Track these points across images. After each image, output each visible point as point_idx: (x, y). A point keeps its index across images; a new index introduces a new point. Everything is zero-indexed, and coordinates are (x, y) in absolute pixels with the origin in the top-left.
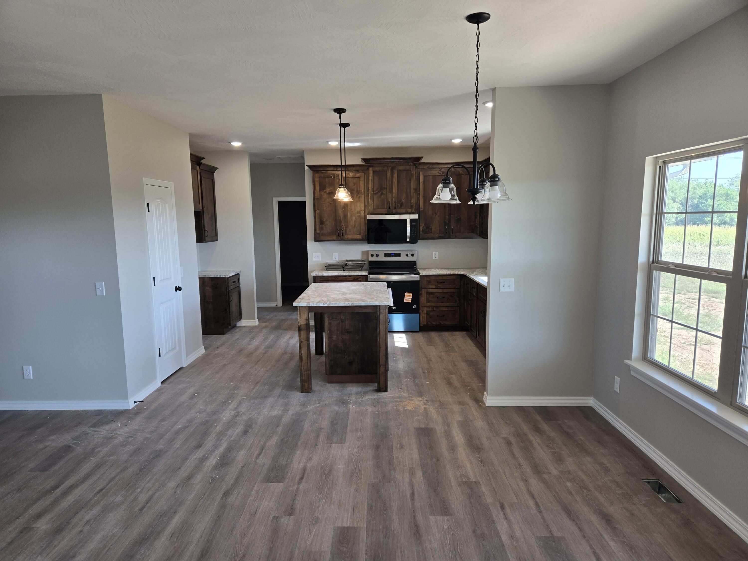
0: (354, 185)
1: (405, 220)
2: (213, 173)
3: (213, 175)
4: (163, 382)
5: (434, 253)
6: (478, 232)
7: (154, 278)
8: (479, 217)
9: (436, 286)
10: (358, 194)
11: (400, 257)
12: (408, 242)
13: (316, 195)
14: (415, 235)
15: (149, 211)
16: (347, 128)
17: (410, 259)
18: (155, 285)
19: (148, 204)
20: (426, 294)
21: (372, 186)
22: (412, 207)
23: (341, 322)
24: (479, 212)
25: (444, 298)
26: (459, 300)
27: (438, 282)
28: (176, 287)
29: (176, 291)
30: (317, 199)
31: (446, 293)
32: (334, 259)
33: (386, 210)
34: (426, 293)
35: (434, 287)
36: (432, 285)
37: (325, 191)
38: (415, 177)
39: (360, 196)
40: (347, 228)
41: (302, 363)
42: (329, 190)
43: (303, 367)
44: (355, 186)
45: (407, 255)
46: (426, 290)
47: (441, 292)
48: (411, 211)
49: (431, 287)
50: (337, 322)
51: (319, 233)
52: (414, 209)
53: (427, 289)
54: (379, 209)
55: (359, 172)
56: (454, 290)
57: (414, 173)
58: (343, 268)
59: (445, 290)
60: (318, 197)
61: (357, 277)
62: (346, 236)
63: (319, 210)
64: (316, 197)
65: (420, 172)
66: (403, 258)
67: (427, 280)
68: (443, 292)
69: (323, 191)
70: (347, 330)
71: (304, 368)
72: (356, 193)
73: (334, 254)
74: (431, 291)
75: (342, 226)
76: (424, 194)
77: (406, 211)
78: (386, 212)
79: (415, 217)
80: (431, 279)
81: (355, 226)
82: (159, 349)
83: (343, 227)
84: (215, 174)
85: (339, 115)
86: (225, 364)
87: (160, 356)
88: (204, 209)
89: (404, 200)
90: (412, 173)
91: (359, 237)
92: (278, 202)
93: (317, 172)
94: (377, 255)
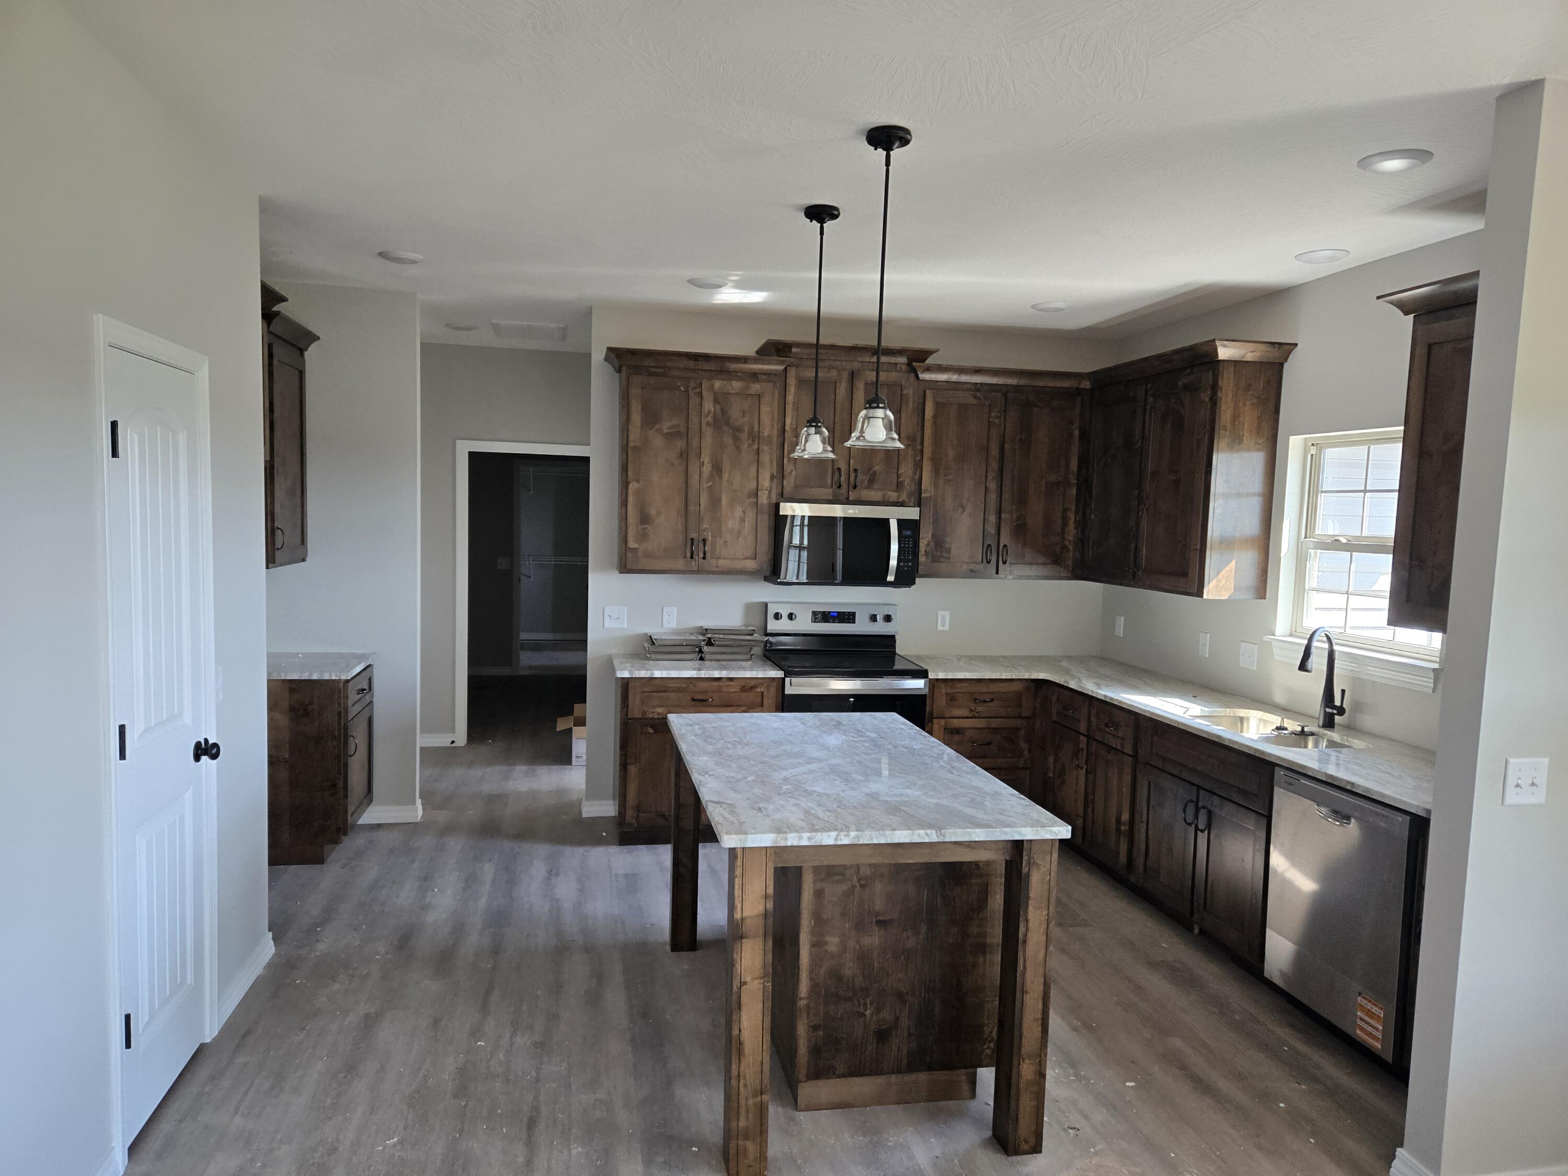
0: (744, 416)
1: (885, 522)
2: (301, 351)
3: (302, 355)
4: (133, 1149)
5: (940, 613)
6: (1070, 563)
7: (122, 729)
8: (1073, 521)
9: (971, 710)
10: (753, 441)
11: (854, 622)
12: (890, 584)
13: (632, 437)
14: (910, 564)
15: (115, 454)
16: (828, 225)
17: (880, 628)
18: (122, 756)
19: (114, 425)
20: (942, 732)
21: (794, 422)
22: (899, 486)
23: (858, 889)
24: (1073, 508)
25: (989, 744)
26: (1030, 751)
27: (975, 700)
28: (198, 745)
29: (197, 758)
30: (635, 447)
31: (996, 730)
32: (665, 625)
33: (831, 490)
34: (943, 729)
35: (964, 712)
36: (960, 707)
37: (658, 426)
38: (911, 404)
39: (758, 449)
40: (718, 539)
41: (742, 1065)
42: (670, 424)
43: (745, 1079)
44: (746, 419)
45: (873, 618)
46: (942, 722)
47: (984, 728)
48: (898, 498)
49: (957, 712)
50: (845, 887)
51: (635, 550)
52: (905, 492)
53: (944, 718)
54: (811, 487)
55: (758, 378)
56: (1019, 723)
57: (911, 392)
58: (701, 651)
59: (995, 723)
60: (637, 444)
61: (753, 683)
62: (714, 561)
63: (638, 481)
64: (631, 444)
65: (927, 391)
66: (861, 627)
67: (947, 693)
68: (989, 728)
69: (652, 428)
70: (877, 915)
71: (745, 1086)
72: (748, 439)
73: (665, 609)
74: (956, 723)
75: (704, 530)
76: (934, 452)
77: (884, 496)
78: (831, 498)
79: (912, 513)
80: (957, 691)
81: (739, 533)
82: (128, 1017)
83: (705, 533)
84: (306, 353)
85: (885, 152)
86: (367, 1016)
87: (128, 1045)
88: (276, 459)
89: (878, 467)
90: (905, 392)
91: (750, 565)
92: (470, 453)
93: (637, 370)
94: (791, 617)
